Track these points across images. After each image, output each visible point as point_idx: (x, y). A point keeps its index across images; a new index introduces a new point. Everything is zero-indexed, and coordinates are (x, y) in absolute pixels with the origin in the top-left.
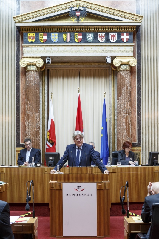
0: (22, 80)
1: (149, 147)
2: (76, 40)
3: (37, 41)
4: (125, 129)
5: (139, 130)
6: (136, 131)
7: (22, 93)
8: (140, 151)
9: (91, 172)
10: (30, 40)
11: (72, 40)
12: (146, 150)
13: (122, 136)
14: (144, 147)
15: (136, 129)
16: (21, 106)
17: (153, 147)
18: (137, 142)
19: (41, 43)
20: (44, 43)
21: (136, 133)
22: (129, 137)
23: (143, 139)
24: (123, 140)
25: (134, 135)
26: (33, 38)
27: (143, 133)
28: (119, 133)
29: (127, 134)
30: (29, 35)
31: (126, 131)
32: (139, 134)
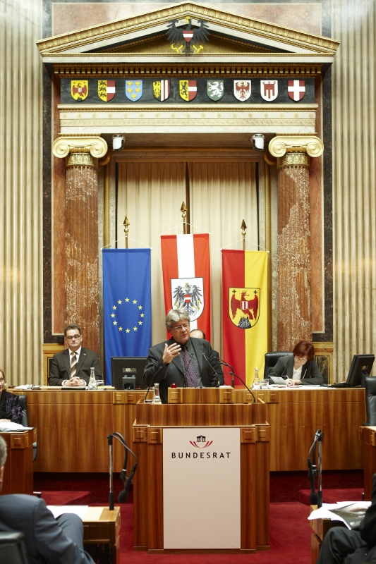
0: (56, 187)
1: (351, 343)
2: (184, 97)
3: (93, 97)
4: (296, 302)
5: (329, 302)
6: (321, 306)
7: (57, 218)
8: (331, 351)
9: (228, 400)
10: (76, 97)
11: (174, 96)
12: (344, 350)
13: (288, 318)
14: (340, 342)
15: (321, 300)
16: (55, 247)
17: (361, 343)
18: (323, 332)
19: (102, 102)
20: (109, 102)
21: (321, 310)
22: (304, 319)
23: (337, 323)
24: (290, 325)
25: (317, 314)
26: (84, 90)
27: (337, 311)
28: (283, 310)
29: (301, 313)
30: (74, 83)
31: (298, 307)
32: (329, 312)
